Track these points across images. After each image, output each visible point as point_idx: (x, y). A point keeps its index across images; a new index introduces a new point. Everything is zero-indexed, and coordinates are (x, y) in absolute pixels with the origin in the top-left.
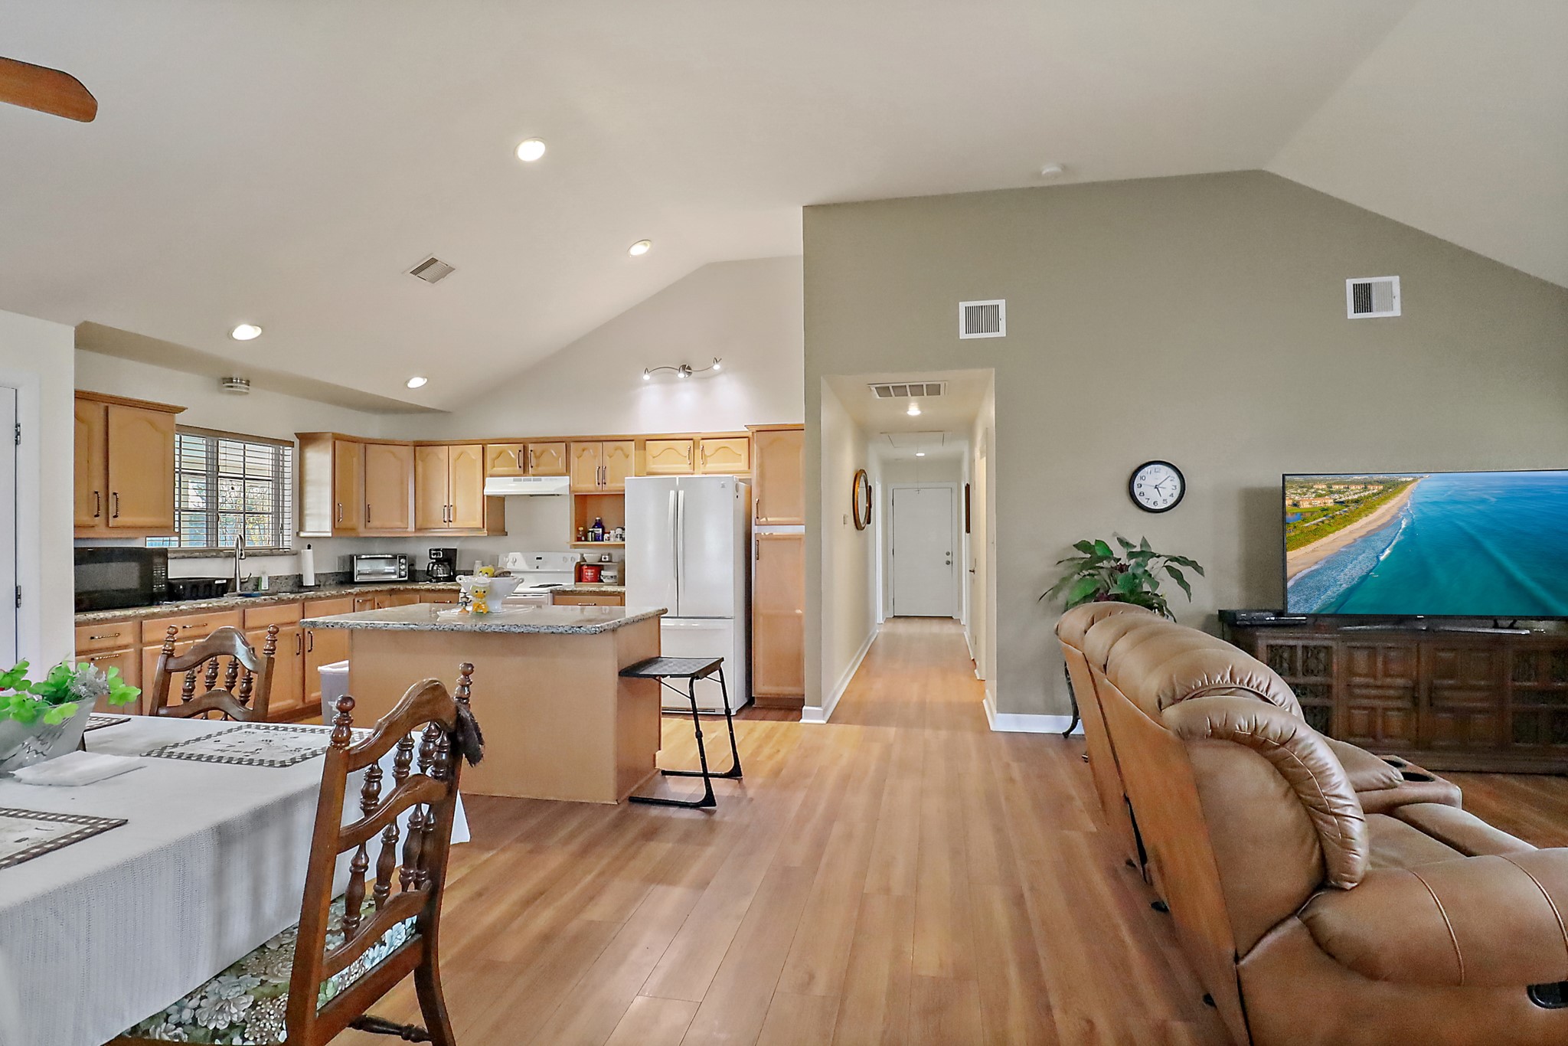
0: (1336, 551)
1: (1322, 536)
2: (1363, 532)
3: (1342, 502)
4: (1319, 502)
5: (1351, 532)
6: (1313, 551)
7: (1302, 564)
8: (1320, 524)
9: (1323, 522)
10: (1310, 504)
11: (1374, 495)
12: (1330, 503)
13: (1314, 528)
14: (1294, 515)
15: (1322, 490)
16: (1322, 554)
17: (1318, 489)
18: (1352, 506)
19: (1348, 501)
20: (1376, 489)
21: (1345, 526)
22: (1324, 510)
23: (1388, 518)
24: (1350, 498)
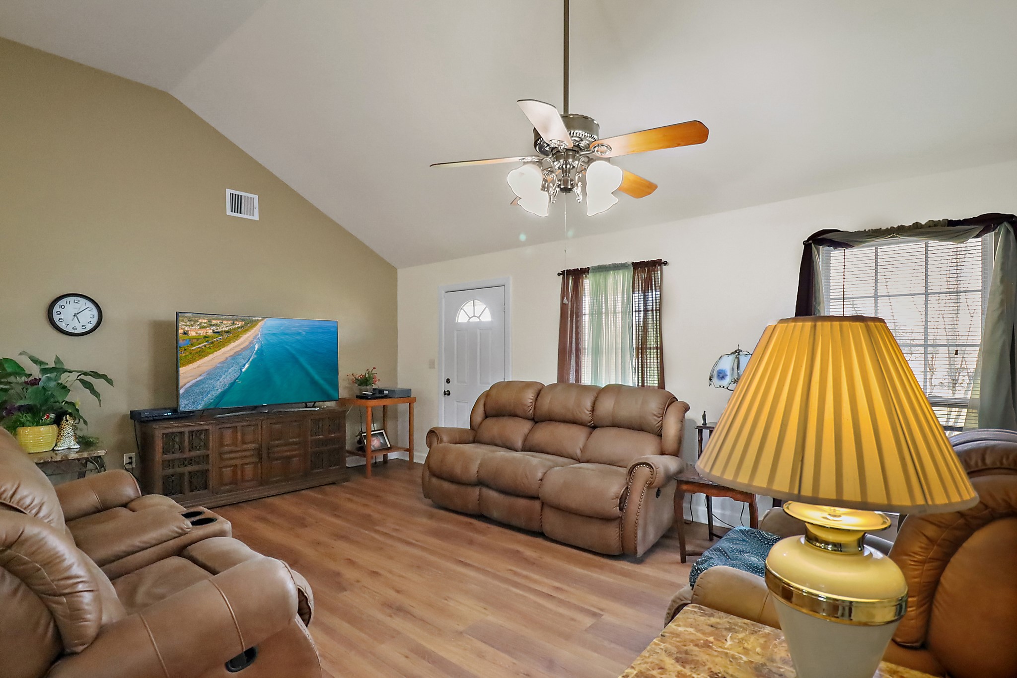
0: (213, 367)
1: (204, 356)
2: (232, 353)
3: (218, 332)
4: (202, 332)
5: (224, 353)
6: (198, 367)
7: (190, 376)
8: (203, 347)
9: (205, 346)
10: (196, 333)
11: (239, 328)
12: (210, 332)
13: (199, 350)
14: (185, 341)
15: (204, 323)
16: (205, 369)
17: (202, 323)
18: (225, 335)
19: (222, 332)
20: (239, 324)
21: (220, 349)
22: (206, 337)
23: (247, 343)
24: (223, 329)
